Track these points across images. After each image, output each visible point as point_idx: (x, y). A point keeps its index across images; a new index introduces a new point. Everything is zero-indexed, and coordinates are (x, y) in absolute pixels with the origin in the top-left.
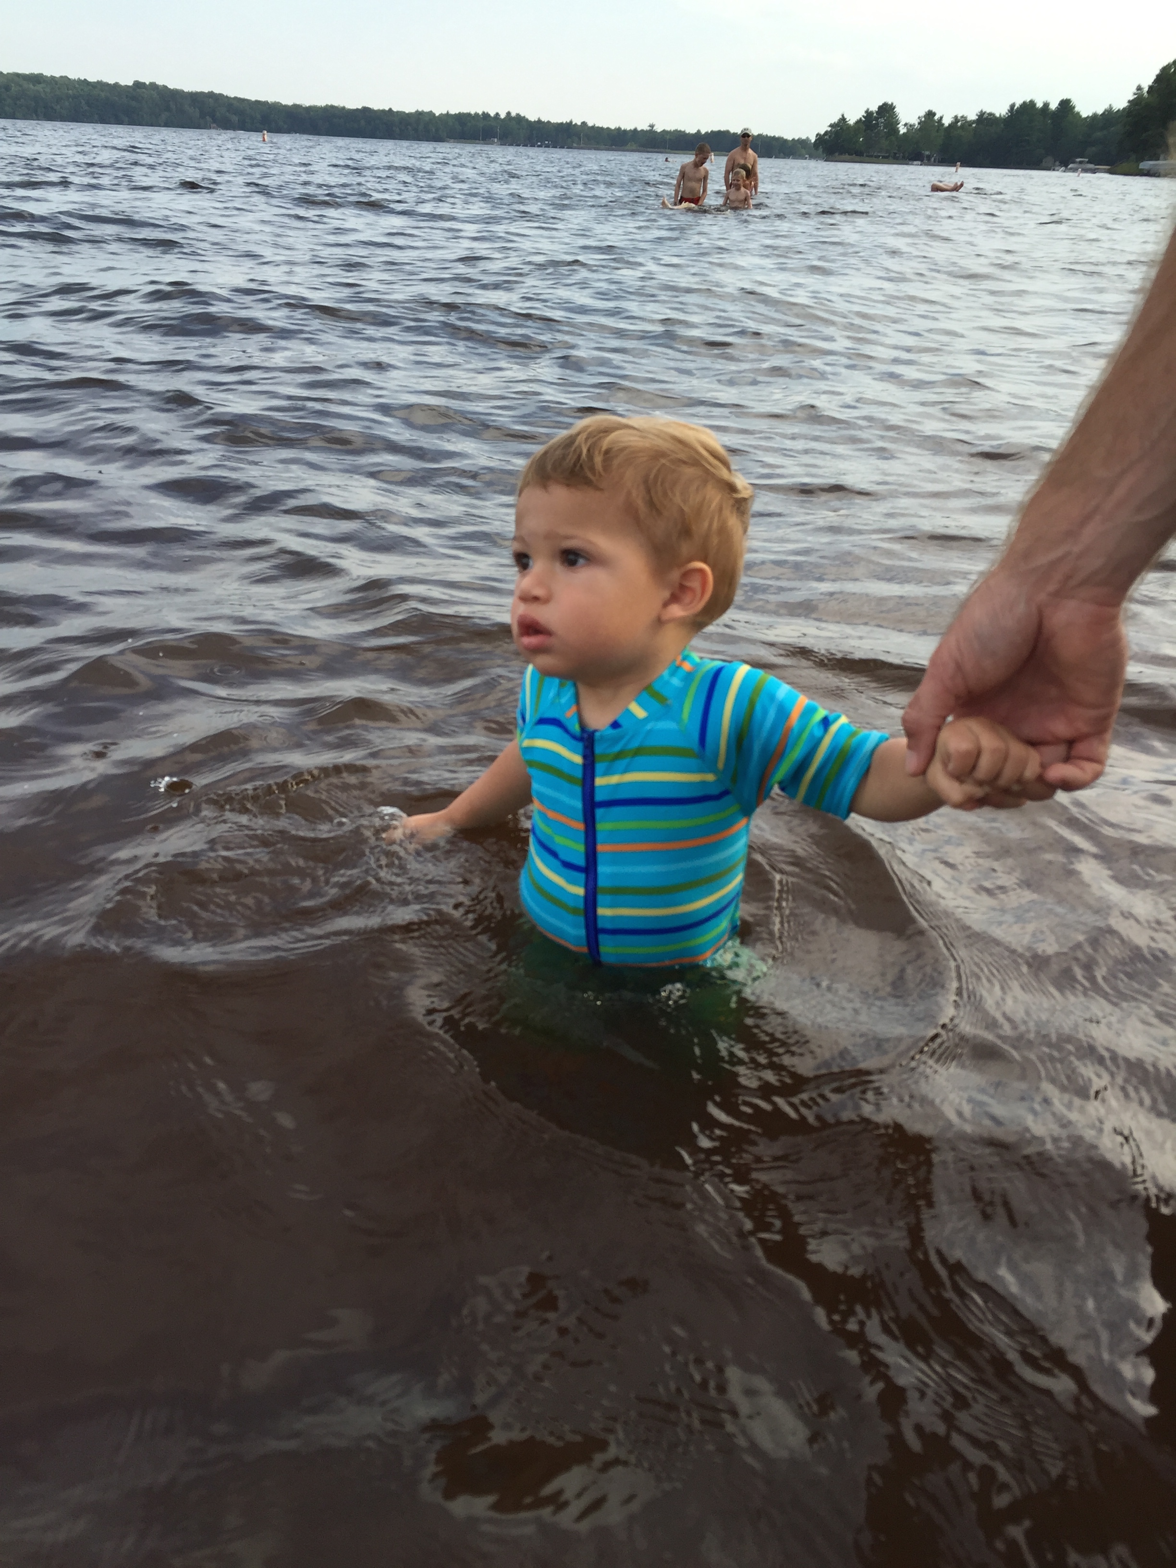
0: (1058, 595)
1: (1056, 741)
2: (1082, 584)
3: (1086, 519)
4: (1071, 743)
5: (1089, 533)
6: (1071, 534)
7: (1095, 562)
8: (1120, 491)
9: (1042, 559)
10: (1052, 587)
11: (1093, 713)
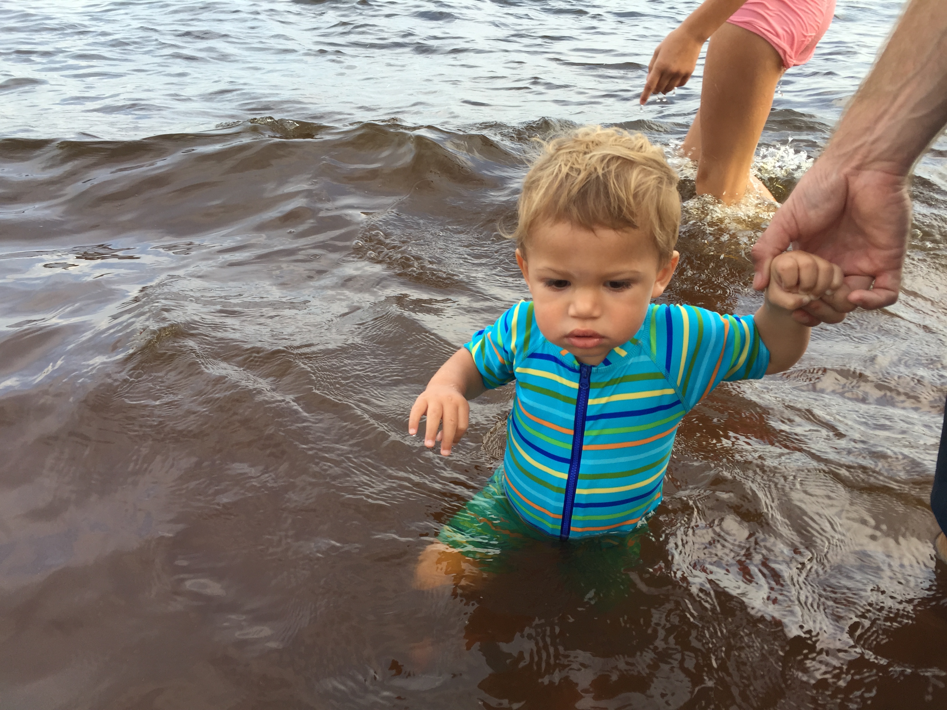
0: (859, 168)
1: (862, 274)
2: (875, 160)
3: (878, 119)
4: (873, 276)
5: (880, 129)
6: (869, 129)
7: (883, 146)
8: (901, 99)
9: (849, 148)
10: (854, 163)
11: (887, 253)
